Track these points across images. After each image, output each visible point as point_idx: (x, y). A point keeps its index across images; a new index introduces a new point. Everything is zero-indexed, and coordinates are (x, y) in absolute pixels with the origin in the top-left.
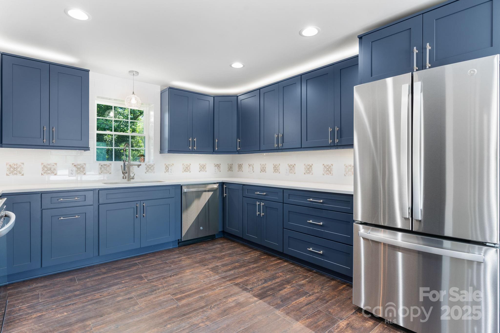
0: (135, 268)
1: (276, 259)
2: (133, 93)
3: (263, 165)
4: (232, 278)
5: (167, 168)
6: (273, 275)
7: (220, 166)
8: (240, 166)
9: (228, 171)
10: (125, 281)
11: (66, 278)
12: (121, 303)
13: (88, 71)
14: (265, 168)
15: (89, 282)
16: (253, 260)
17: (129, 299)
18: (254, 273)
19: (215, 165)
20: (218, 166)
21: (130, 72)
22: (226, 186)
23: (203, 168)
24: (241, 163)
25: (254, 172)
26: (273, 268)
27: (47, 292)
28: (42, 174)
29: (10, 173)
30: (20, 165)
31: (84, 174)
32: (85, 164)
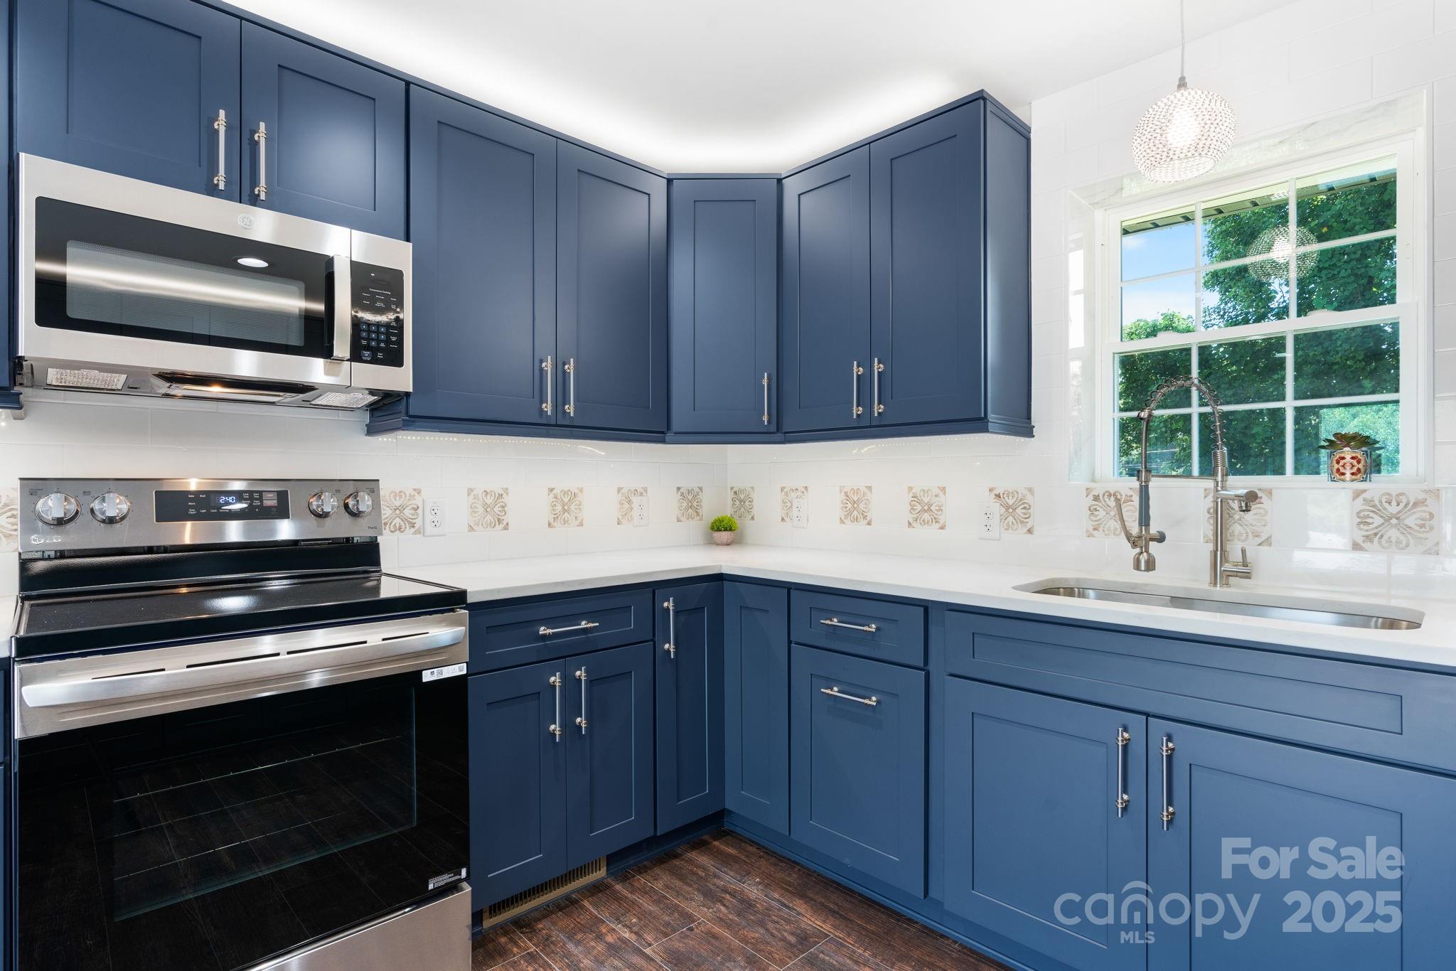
28: (910, 524)
29: (846, 517)
30: (864, 494)
31: (1030, 531)
32: (1030, 490)
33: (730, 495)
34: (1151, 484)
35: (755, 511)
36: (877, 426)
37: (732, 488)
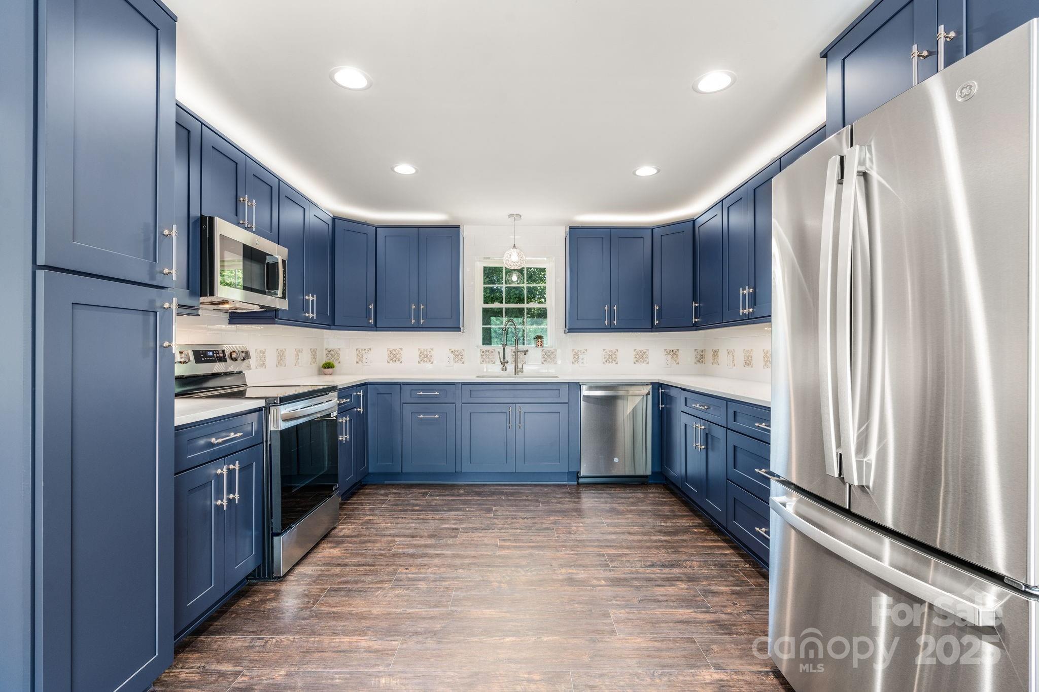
0: (495, 498)
1: (719, 539)
2: (514, 246)
3: (748, 351)
4: (603, 544)
5: (577, 357)
6: (678, 561)
7: (678, 353)
8: (715, 353)
9: (695, 363)
10: (470, 509)
11: (421, 491)
12: (442, 531)
13: (458, 227)
14: (751, 357)
15: (437, 501)
16: (672, 530)
17: (453, 529)
18: (648, 548)
19: (667, 352)
20: (673, 354)
21: (510, 216)
22: (663, 391)
23: (641, 357)
24: (716, 348)
25: (734, 365)
26: (693, 550)
27: (395, 500)
28: (419, 362)
29: (390, 360)
30: (399, 351)
31: (463, 363)
32: (463, 350)
33: (325, 352)
34: (506, 348)
35: (341, 359)
36: (421, 327)
37: (326, 349)
